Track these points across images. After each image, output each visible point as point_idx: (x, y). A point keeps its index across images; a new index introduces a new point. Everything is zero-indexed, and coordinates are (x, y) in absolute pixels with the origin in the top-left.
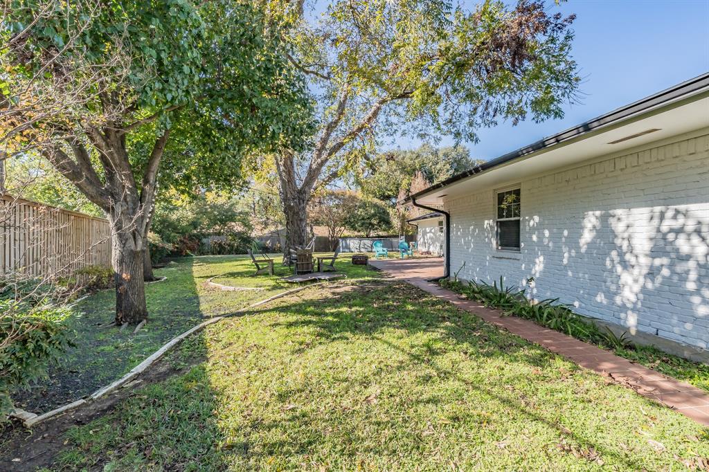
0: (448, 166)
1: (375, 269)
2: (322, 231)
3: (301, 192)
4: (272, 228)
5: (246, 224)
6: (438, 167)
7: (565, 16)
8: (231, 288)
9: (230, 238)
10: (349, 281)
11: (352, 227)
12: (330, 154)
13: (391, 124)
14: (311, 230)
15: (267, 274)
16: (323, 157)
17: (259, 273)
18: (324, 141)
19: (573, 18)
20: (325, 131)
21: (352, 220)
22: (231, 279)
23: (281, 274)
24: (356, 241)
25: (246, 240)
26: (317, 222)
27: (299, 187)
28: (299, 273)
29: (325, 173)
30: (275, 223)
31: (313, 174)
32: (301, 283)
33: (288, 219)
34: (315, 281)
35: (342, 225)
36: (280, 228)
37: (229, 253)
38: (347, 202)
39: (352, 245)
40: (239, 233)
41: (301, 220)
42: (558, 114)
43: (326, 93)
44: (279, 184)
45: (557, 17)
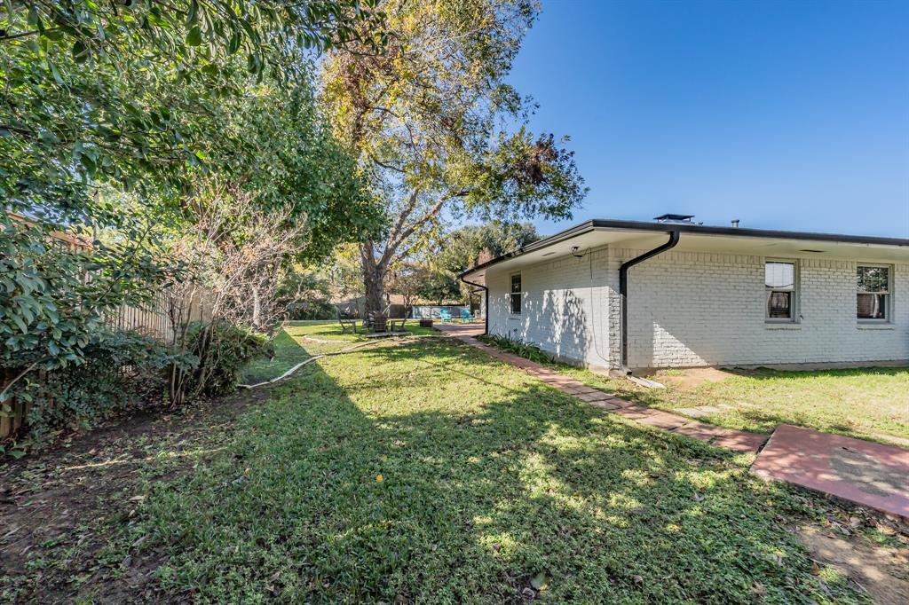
0: (516, 242)
1: (437, 330)
2: (397, 299)
3: (379, 267)
4: (351, 296)
5: (324, 291)
6: (507, 242)
7: (568, 152)
8: (325, 342)
9: (311, 304)
10: (413, 337)
11: (425, 296)
12: (403, 238)
13: (457, 209)
14: (388, 298)
15: (351, 333)
16: (398, 238)
17: (345, 331)
18: (399, 227)
19: (572, 153)
20: (399, 219)
21: (425, 290)
22: (322, 336)
23: (361, 333)
24: (428, 309)
25: (327, 307)
26: (393, 291)
27: (377, 264)
28: (376, 332)
29: (399, 252)
30: (354, 291)
31: (388, 253)
32: (378, 337)
33: (367, 289)
34: (388, 336)
35: (417, 294)
36: (358, 296)
37: (311, 318)
38: (421, 273)
39: (423, 312)
40: (320, 300)
41: (379, 290)
42: (569, 216)
43: (401, 183)
44: (360, 260)
45: (563, 151)
